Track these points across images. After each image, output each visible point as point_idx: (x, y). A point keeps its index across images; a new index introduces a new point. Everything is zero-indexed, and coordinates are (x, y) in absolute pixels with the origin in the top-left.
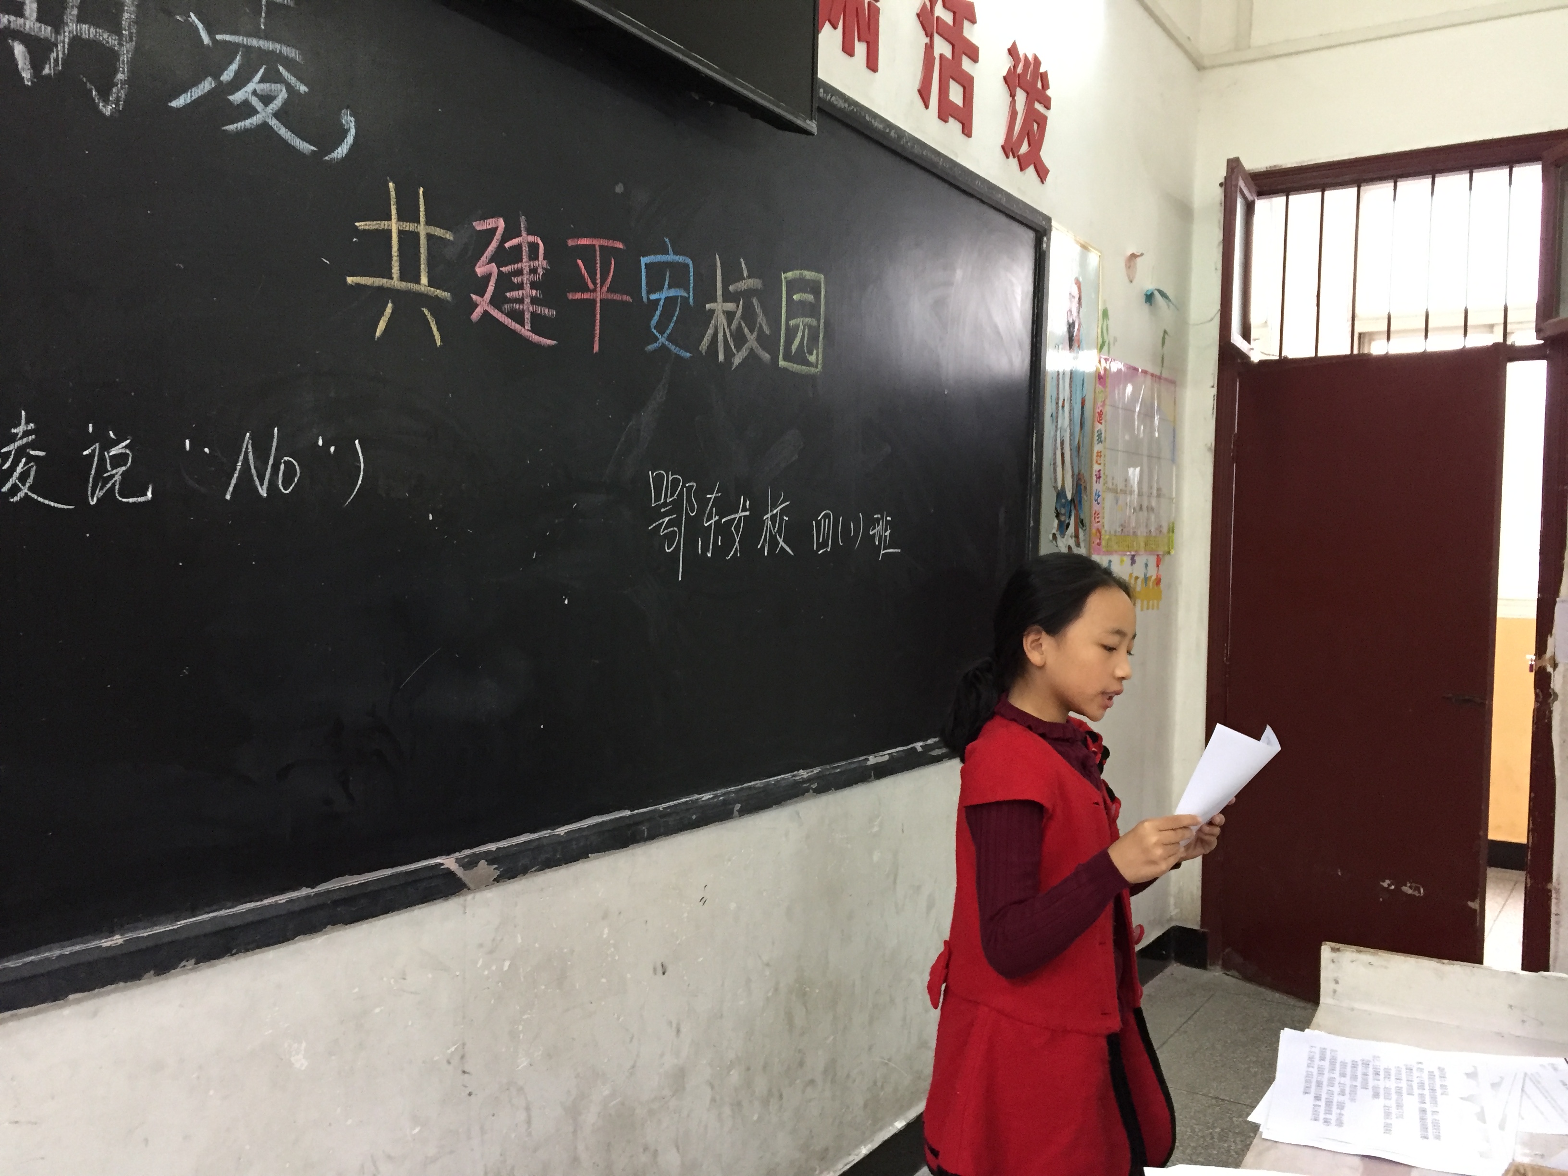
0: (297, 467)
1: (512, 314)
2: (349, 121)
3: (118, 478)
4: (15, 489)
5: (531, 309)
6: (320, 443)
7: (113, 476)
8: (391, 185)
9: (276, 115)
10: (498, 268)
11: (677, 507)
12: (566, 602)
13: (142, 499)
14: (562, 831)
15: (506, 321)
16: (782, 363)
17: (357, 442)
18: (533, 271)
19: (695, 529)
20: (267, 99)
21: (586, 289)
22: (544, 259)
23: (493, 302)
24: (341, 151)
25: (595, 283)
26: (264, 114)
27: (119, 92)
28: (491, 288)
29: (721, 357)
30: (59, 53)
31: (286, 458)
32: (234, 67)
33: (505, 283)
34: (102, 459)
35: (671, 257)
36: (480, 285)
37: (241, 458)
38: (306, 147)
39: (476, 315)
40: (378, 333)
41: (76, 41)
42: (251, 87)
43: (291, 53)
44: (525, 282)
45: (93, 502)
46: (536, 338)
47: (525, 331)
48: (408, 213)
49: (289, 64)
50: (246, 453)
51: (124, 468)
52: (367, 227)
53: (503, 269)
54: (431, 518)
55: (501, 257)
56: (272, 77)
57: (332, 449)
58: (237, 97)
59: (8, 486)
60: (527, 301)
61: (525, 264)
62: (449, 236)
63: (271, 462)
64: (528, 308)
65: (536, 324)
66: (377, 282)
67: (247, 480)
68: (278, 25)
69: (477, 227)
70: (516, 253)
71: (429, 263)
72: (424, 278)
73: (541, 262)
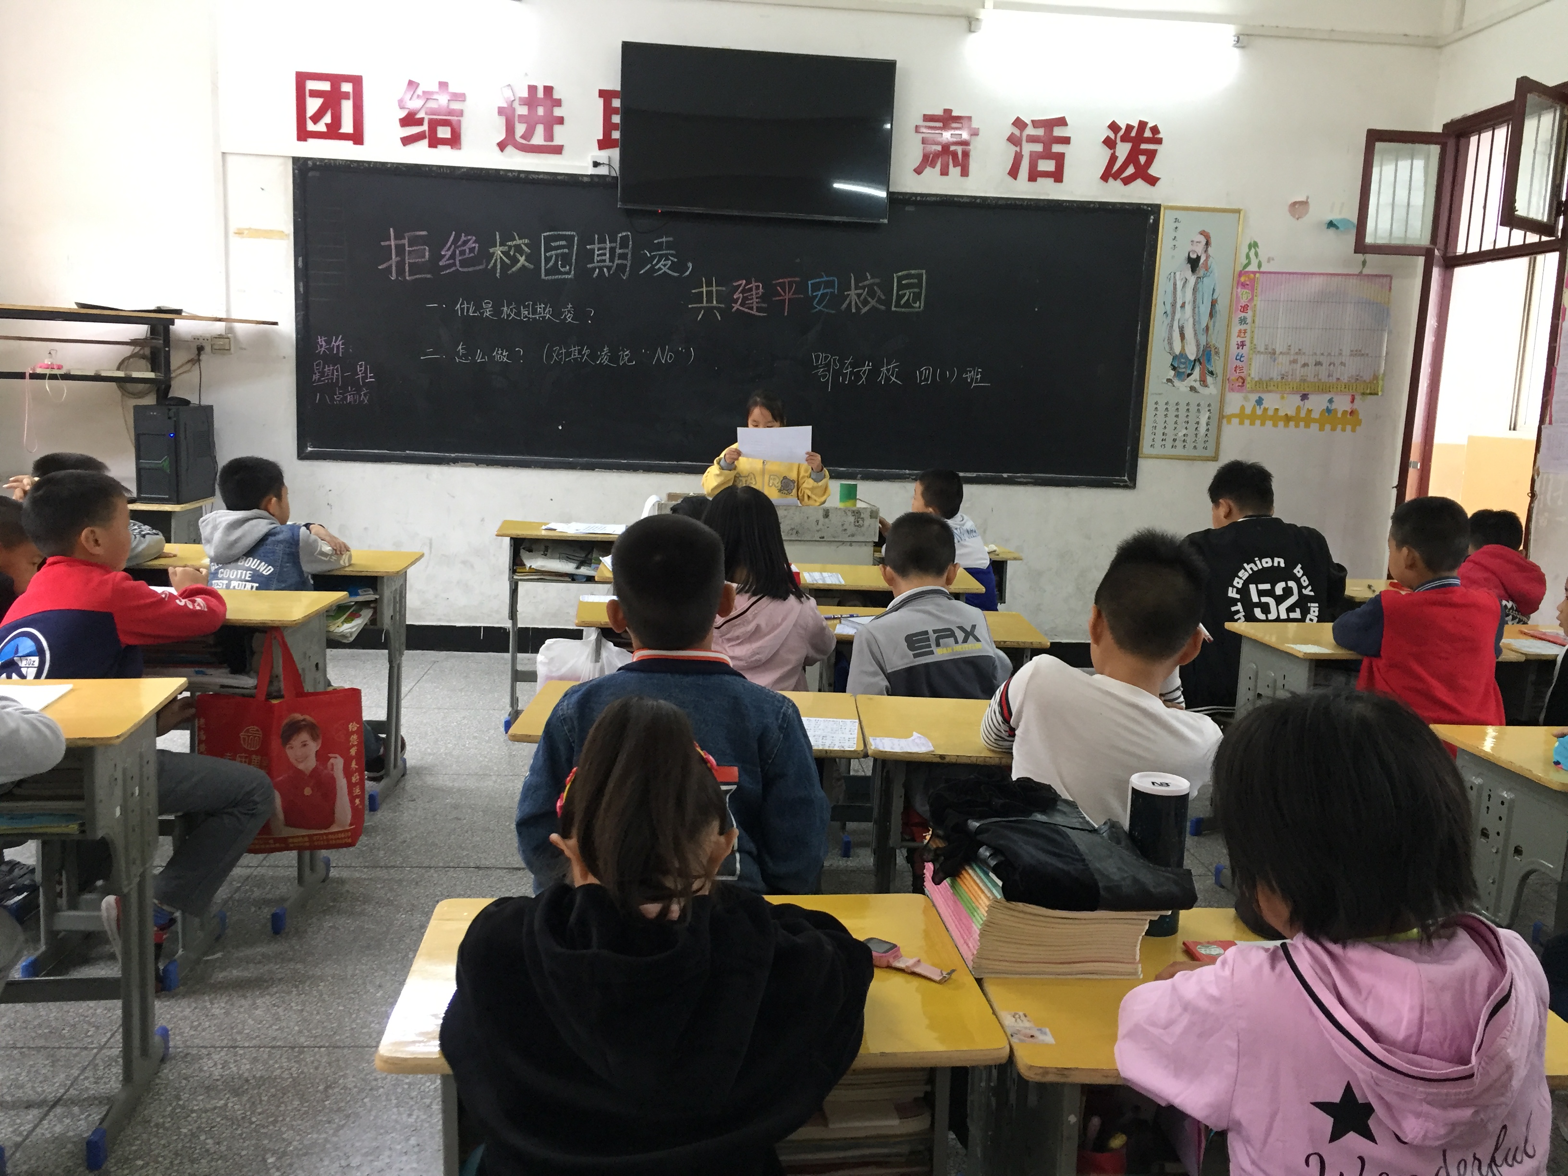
0: (673, 356)
1: (748, 308)
2: (690, 265)
3: (627, 359)
4: (604, 362)
6: (680, 349)
7: (625, 359)
8: (703, 278)
9: (668, 269)
10: (743, 295)
11: (828, 365)
13: (633, 364)
15: (746, 310)
16: (893, 309)
17: (691, 348)
18: (757, 293)
19: (837, 373)
20: (665, 265)
21: (781, 295)
23: (741, 305)
24: (688, 273)
25: (785, 292)
26: (665, 269)
27: (627, 273)
28: (740, 301)
29: (854, 311)
30: (614, 268)
31: (670, 354)
32: (656, 260)
33: (745, 299)
34: (623, 355)
35: (825, 279)
36: (736, 301)
37: (657, 354)
38: (676, 274)
39: (734, 309)
40: (699, 319)
41: (617, 265)
42: (661, 263)
43: (672, 252)
44: (754, 297)
45: (622, 365)
46: (758, 314)
47: (754, 312)
48: (709, 284)
49: (671, 254)
50: (659, 353)
51: (628, 357)
52: (695, 291)
53: (745, 295)
54: (716, 368)
55: (743, 292)
56: (666, 260)
57: (683, 350)
58: (657, 267)
60: (755, 303)
61: (754, 292)
62: (724, 289)
63: (665, 354)
64: (755, 306)
65: (759, 309)
66: (699, 305)
67: (659, 358)
68: (669, 246)
69: (735, 284)
70: (751, 289)
71: (717, 297)
72: (715, 302)
73: (761, 290)
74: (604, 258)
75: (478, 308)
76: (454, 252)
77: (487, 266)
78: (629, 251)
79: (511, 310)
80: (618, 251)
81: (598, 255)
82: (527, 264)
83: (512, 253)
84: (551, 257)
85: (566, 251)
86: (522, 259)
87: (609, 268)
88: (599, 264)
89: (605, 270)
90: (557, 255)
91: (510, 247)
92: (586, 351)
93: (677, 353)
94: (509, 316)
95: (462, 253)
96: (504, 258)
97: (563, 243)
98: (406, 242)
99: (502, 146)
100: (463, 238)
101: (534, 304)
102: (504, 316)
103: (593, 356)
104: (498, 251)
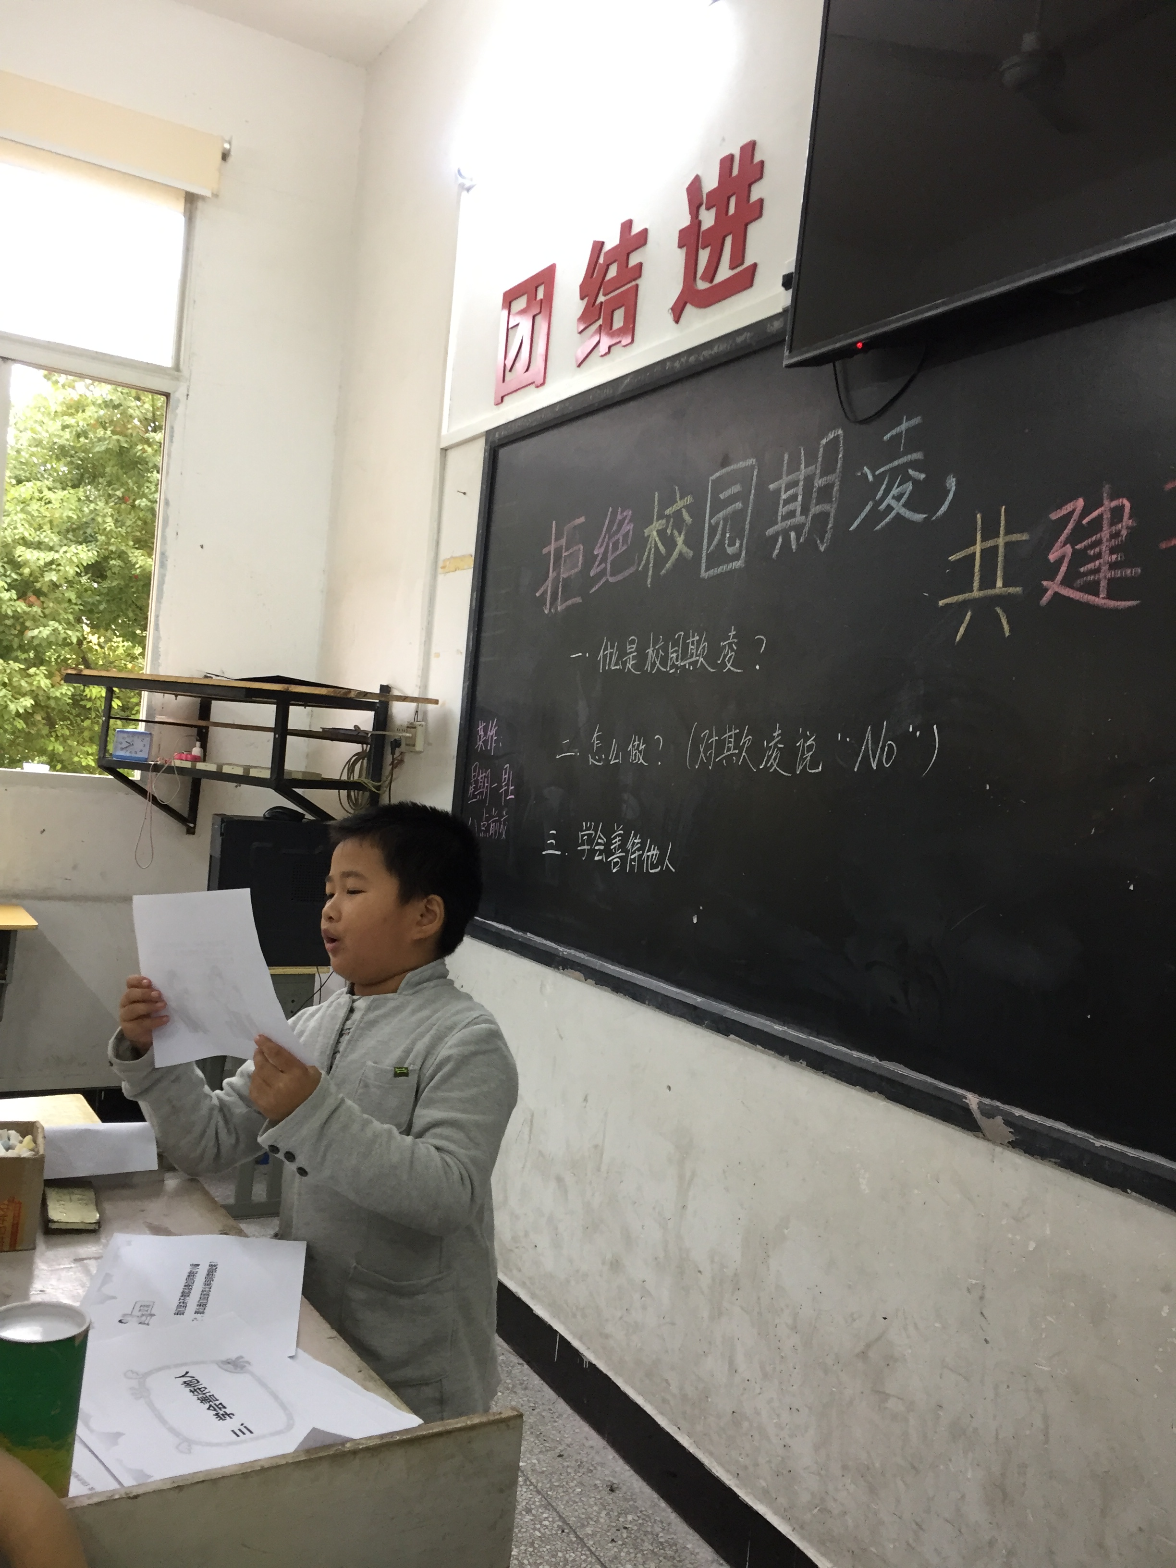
0: (895, 748)
1: (1085, 589)
2: (952, 483)
3: (809, 758)
4: (772, 765)
5: (1109, 575)
6: (911, 730)
7: (807, 757)
8: (979, 516)
9: (904, 506)
10: (1073, 547)
12: (1132, 888)
13: (817, 771)
14: (1099, 1143)
15: (1080, 596)
17: (935, 727)
18: (1115, 535)
20: (899, 498)
22: (1130, 518)
23: (1066, 582)
24: (945, 508)
26: (899, 508)
27: (828, 535)
28: (1063, 569)
30: (807, 528)
31: (889, 742)
32: (884, 487)
33: (1079, 558)
34: (804, 745)
36: (1051, 571)
37: (865, 744)
38: (919, 517)
39: (1047, 598)
40: (958, 638)
41: (814, 517)
42: (893, 493)
43: (916, 456)
44: (1104, 550)
45: (798, 773)
46: (1112, 604)
47: (1100, 601)
48: (990, 530)
49: (914, 465)
50: (868, 740)
51: (811, 753)
52: (958, 557)
53: (1078, 547)
54: (988, 788)
55: (1075, 536)
56: (907, 478)
57: (918, 733)
58: (882, 507)
59: (770, 763)
60: (1105, 568)
61: (1105, 534)
62: (1025, 537)
63: (880, 745)
64: (1104, 578)
65: (1116, 589)
66: (961, 597)
67: (866, 758)
68: (914, 440)
69: (1054, 516)
70: (1096, 525)
71: (1005, 568)
72: (999, 583)
73: (1127, 521)
74: (791, 507)
75: (623, 653)
76: (608, 545)
77: (639, 564)
78: (834, 478)
79: (658, 653)
80: (819, 482)
81: (787, 502)
82: (685, 550)
83: (669, 531)
84: (718, 524)
85: (739, 505)
86: (680, 540)
87: (798, 529)
88: (784, 524)
89: (793, 535)
90: (725, 520)
91: (668, 517)
92: (746, 740)
93: (904, 740)
94: (653, 665)
95: (616, 545)
96: (660, 544)
97: (736, 489)
98: (563, 542)
99: (677, 313)
100: (619, 517)
101: (687, 637)
102: (648, 667)
103: (757, 752)
104: (652, 532)
